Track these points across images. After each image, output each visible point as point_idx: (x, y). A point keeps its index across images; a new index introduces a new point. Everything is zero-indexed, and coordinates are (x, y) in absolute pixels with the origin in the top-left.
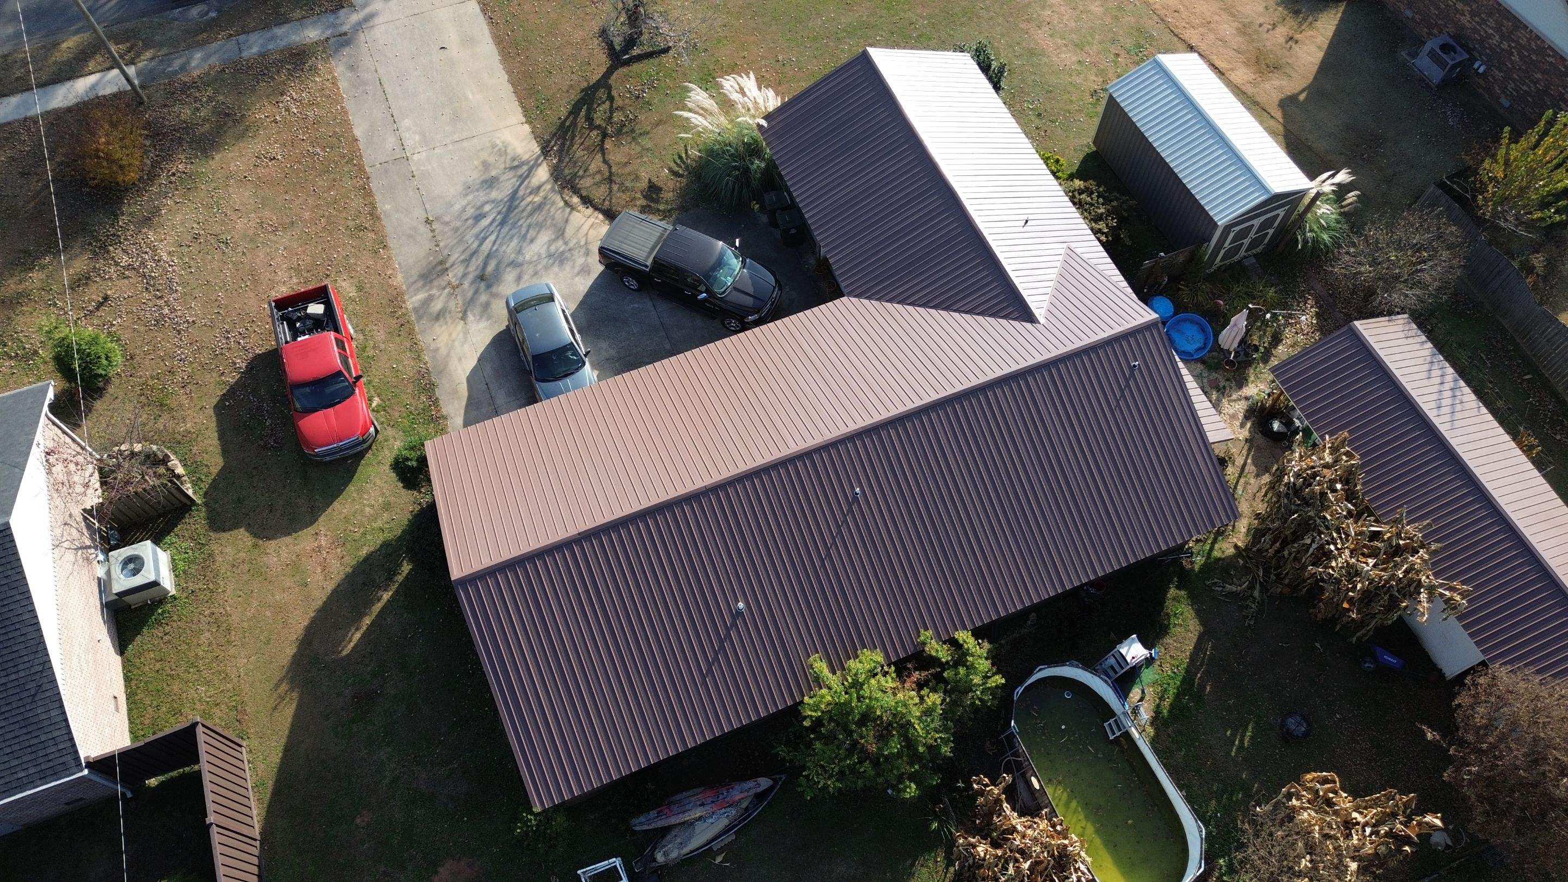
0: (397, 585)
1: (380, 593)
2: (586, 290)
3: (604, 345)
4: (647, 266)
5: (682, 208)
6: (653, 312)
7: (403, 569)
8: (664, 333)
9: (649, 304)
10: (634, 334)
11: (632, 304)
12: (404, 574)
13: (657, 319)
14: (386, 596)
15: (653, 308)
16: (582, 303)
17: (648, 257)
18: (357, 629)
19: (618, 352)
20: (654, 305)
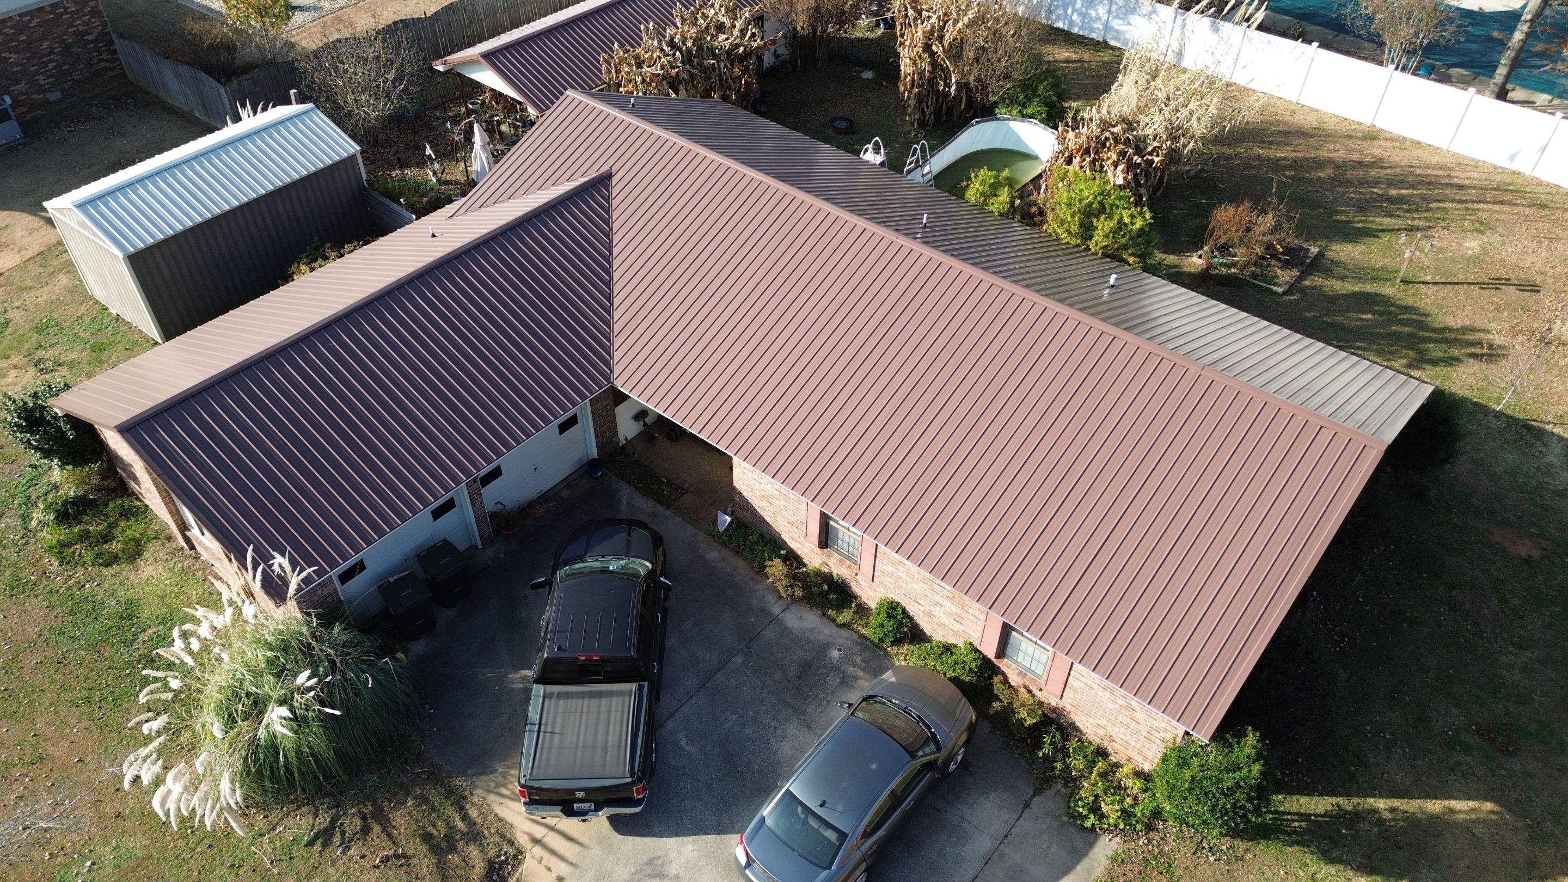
0: (1355, 800)
1: (1387, 815)
2: (690, 839)
3: (786, 748)
4: (640, 688)
5: (436, 778)
6: (686, 709)
7: (1330, 808)
8: (718, 676)
9: (670, 725)
10: (740, 716)
11: (683, 749)
12: (1334, 800)
13: (694, 699)
14: (1381, 804)
15: (678, 715)
16: (721, 829)
17: (621, 693)
18: (1452, 811)
19: (787, 720)
20: (671, 716)
